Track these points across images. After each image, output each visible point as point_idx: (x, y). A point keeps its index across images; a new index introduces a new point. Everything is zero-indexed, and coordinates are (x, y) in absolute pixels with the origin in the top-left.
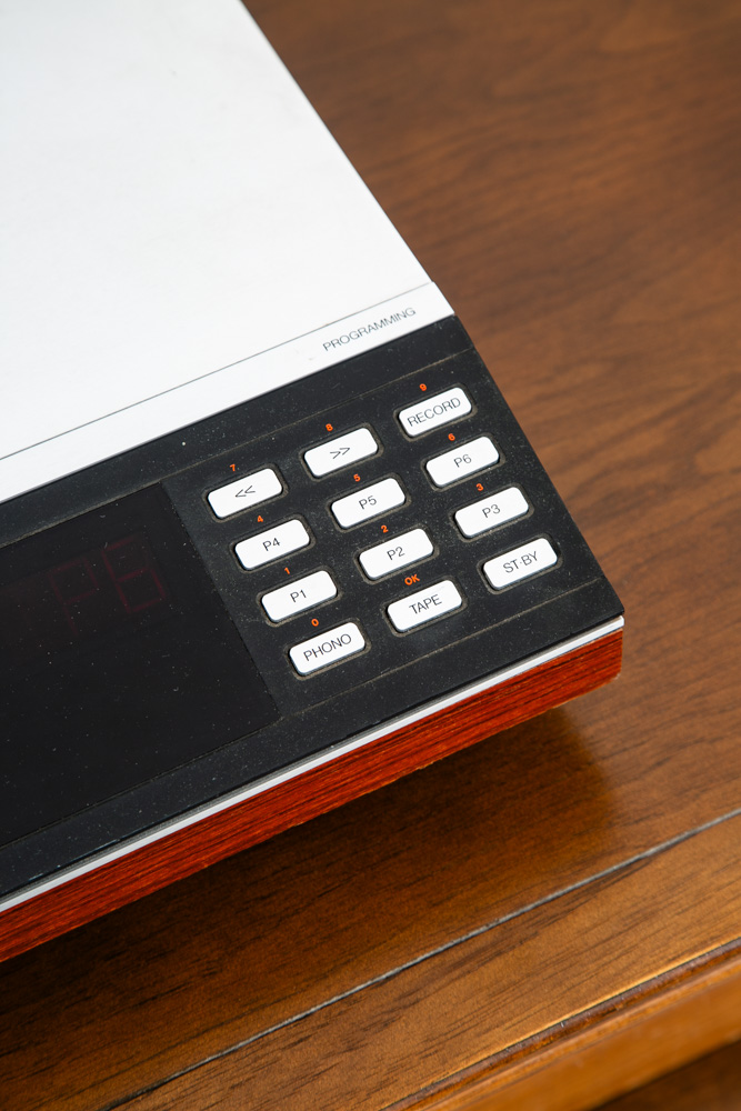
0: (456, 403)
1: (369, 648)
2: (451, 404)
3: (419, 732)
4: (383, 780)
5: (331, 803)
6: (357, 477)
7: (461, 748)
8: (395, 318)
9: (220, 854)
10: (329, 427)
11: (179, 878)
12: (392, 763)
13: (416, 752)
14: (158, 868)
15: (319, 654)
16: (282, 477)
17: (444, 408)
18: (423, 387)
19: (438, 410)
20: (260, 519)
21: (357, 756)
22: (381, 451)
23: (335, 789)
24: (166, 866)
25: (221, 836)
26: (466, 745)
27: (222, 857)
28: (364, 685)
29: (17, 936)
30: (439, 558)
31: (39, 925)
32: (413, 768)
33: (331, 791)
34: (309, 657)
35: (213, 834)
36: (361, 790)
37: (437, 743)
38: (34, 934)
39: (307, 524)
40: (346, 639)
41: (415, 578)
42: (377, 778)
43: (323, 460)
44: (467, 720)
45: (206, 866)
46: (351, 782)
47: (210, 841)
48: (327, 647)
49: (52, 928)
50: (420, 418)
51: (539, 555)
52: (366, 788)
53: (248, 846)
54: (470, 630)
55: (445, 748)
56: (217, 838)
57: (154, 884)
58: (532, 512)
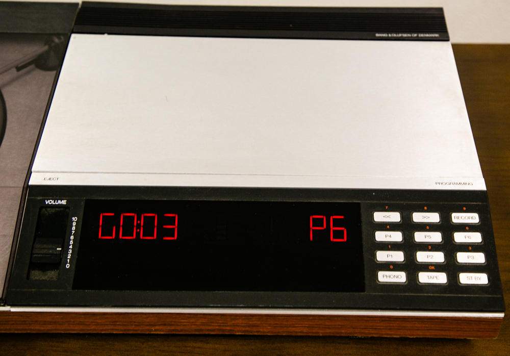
0: (474, 218)
1: (406, 283)
2: (472, 218)
3: (413, 321)
4: (394, 335)
5: (373, 334)
6: (428, 227)
7: (427, 337)
8: (465, 184)
9: (327, 333)
10: (426, 208)
11: (310, 335)
12: (400, 329)
13: (410, 330)
14: (305, 327)
15: (388, 277)
16: (402, 217)
17: (469, 218)
18: (465, 209)
19: (467, 218)
20: (388, 227)
21: (387, 319)
22: (440, 223)
23: (376, 329)
24: (307, 327)
25: (329, 325)
26: (429, 337)
27: (327, 335)
28: (399, 294)
29: (249, 326)
30: (445, 265)
31: (258, 326)
32: (406, 335)
33: (374, 329)
34: (384, 277)
35: (327, 323)
36: (385, 334)
37: (418, 330)
38: (255, 329)
39: (404, 235)
40: (400, 277)
41: (433, 268)
42: (392, 333)
43: (418, 217)
44: (432, 326)
45: (321, 335)
46: (383, 329)
47: (325, 325)
48: (392, 277)
49: (261, 330)
50: (458, 218)
51: (482, 279)
52: (387, 334)
53: (338, 335)
54: (445, 293)
55: (421, 333)
56: (327, 325)
57: (301, 332)
58: (485, 264)
